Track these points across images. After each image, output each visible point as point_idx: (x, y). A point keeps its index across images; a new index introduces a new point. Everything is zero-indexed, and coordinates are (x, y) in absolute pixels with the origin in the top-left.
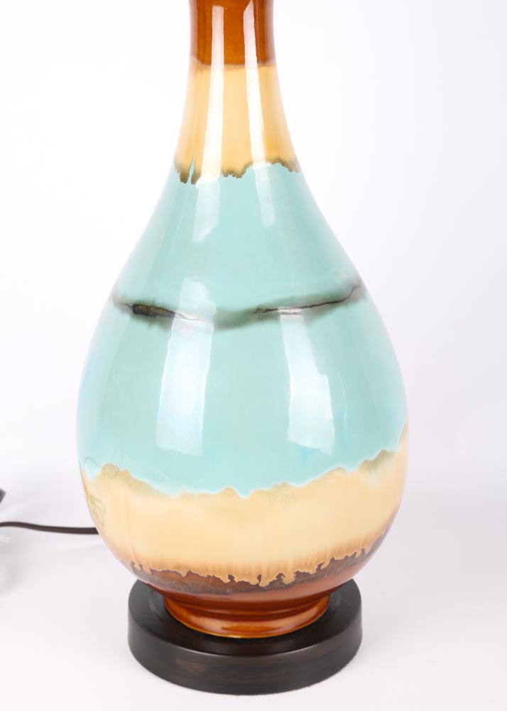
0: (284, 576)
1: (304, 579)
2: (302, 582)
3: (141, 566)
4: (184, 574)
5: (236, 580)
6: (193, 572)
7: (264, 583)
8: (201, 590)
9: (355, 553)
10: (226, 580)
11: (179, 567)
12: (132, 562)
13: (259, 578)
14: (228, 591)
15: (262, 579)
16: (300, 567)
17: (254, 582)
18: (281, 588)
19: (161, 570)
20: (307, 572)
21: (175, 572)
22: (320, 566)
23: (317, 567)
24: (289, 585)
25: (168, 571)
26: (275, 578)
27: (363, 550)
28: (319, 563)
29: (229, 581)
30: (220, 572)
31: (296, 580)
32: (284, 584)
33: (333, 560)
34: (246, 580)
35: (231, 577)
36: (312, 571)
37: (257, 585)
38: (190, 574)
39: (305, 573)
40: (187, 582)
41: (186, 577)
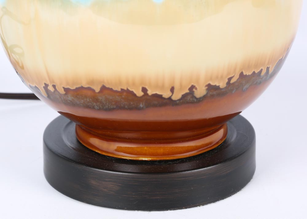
0: (196, 89)
1: (215, 93)
2: (212, 96)
3: (54, 86)
4: (97, 89)
5: (150, 92)
6: (107, 86)
7: (176, 96)
8: (115, 107)
9: (262, 70)
10: (140, 93)
11: (92, 82)
12: (45, 84)
13: (172, 90)
14: (141, 106)
15: (175, 91)
16: (211, 79)
17: (166, 94)
18: (192, 103)
19: (74, 88)
20: (217, 85)
21: (89, 89)
22: (230, 79)
23: (227, 81)
24: (200, 98)
25: (82, 88)
26: (188, 91)
27: (268, 68)
28: (230, 76)
29: (142, 94)
30: (134, 84)
31: (207, 93)
32: (195, 98)
33: (241, 74)
34: (159, 93)
35: (144, 90)
36: (222, 84)
37: (170, 98)
38: (104, 88)
39: (215, 85)
40: (100, 98)
41: (99, 92)
